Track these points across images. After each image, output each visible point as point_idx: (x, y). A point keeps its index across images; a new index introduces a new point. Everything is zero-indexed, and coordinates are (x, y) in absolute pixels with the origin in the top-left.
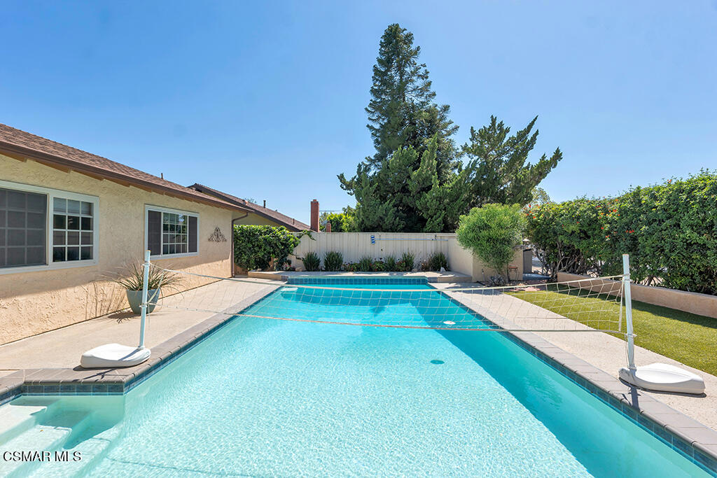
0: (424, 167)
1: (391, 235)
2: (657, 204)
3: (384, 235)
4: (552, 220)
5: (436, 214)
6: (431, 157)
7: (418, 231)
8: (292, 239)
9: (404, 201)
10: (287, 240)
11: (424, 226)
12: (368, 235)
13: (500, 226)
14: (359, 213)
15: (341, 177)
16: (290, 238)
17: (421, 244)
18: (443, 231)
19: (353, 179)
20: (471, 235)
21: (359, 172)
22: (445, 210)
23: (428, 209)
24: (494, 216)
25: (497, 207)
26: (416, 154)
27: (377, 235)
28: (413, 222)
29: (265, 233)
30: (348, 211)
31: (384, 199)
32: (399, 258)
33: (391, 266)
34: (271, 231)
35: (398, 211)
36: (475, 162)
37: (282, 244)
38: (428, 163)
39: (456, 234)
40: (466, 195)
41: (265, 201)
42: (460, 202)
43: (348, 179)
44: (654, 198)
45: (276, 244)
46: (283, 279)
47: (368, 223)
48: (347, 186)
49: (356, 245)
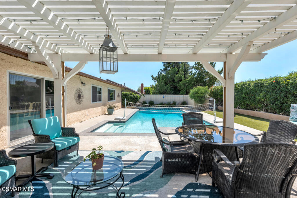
0: (180, 73)
1: (169, 95)
2: (239, 87)
3: (167, 96)
4: (217, 91)
5: (183, 89)
6: (182, 71)
7: (178, 94)
8: (138, 97)
9: (173, 84)
10: (137, 97)
11: (180, 92)
12: (162, 96)
13: (201, 93)
14: (156, 87)
15: (152, 76)
16: (138, 96)
17: (179, 98)
18: (186, 94)
19: (156, 77)
20: (193, 95)
21: (158, 74)
22: (186, 87)
23: (181, 87)
24: (200, 90)
25: (201, 87)
26: (177, 69)
27: (165, 95)
28: (176, 91)
29: (130, 95)
30: (152, 87)
31: (166, 84)
32: (172, 102)
33: (169, 104)
34: (132, 94)
35: (171, 88)
36: (197, 71)
37: (135, 98)
38: (181, 73)
39: (189, 95)
40: (193, 83)
41: (124, 84)
42: (191, 85)
43: (154, 77)
44: (239, 86)
45: (133, 98)
46: (137, 108)
47: (161, 92)
48: (154, 79)
49: (158, 98)
